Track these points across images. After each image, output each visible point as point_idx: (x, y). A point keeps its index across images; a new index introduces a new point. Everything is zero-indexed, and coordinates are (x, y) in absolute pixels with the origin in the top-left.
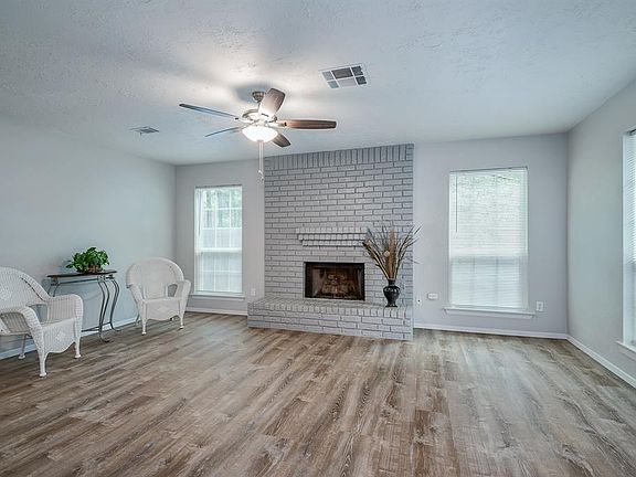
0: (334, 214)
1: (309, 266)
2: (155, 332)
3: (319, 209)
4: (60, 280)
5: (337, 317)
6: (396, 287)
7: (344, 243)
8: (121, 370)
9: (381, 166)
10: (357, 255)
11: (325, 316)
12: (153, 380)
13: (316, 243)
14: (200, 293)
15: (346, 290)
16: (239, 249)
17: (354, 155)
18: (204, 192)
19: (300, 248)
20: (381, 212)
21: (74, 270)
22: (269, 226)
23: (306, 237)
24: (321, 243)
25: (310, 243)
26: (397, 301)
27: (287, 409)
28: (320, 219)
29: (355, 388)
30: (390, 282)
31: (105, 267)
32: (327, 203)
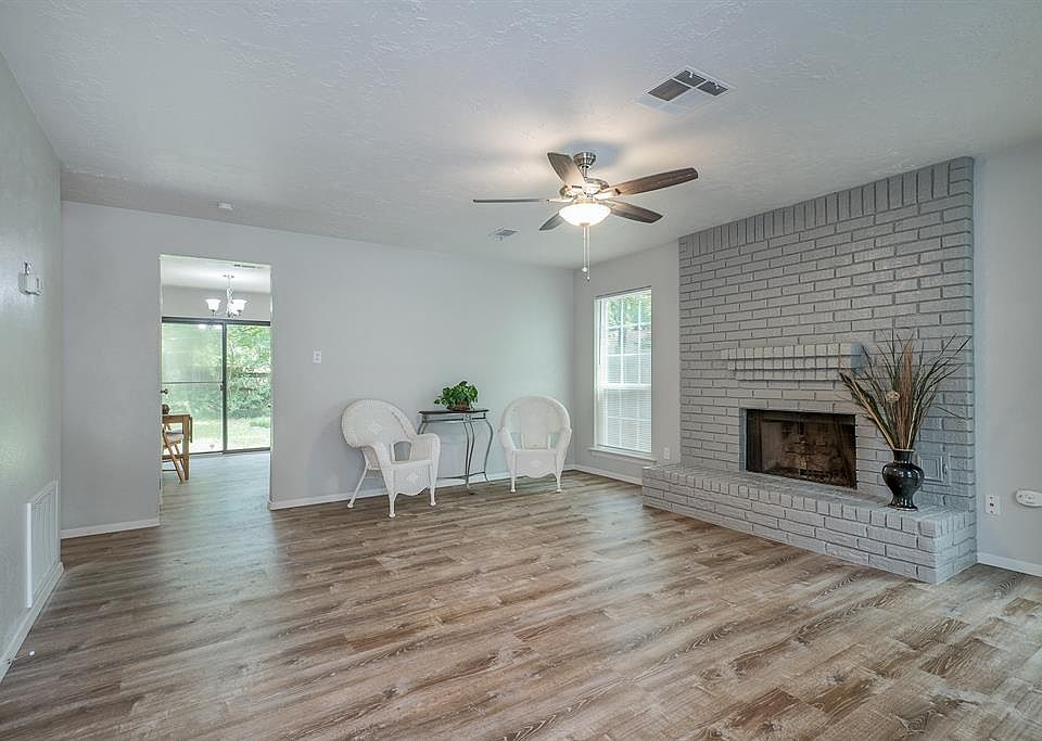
0: (793, 321)
1: (754, 417)
2: (525, 492)
3: (765, 314)
4: (431, 417)
5: (778, 511)
6: (911, 467)
7: (810, 376)
8: (456, 526)
9: (890, 217)
10: (836, 400)
11: (757, 506)
12: (472, 543)
13: (758, 376)
14: (602, 449)
15: (826, 466)
16: (647, 386)
17: (832, 206)
18: (606, 302)
19: (735, 384)
20: (891, 311)
21: (444, 407)
22: (686, 346)
23: (740, 366)
24: (768, 376)
25: (749, 376)
26: (916, 496)
27: (574, 618)
28: (766, 333)
29: (709, 623)
30: (898, 455)
31: (474, 405)
32: (779, 302)
